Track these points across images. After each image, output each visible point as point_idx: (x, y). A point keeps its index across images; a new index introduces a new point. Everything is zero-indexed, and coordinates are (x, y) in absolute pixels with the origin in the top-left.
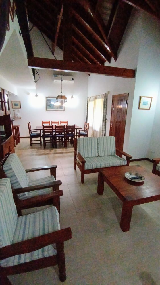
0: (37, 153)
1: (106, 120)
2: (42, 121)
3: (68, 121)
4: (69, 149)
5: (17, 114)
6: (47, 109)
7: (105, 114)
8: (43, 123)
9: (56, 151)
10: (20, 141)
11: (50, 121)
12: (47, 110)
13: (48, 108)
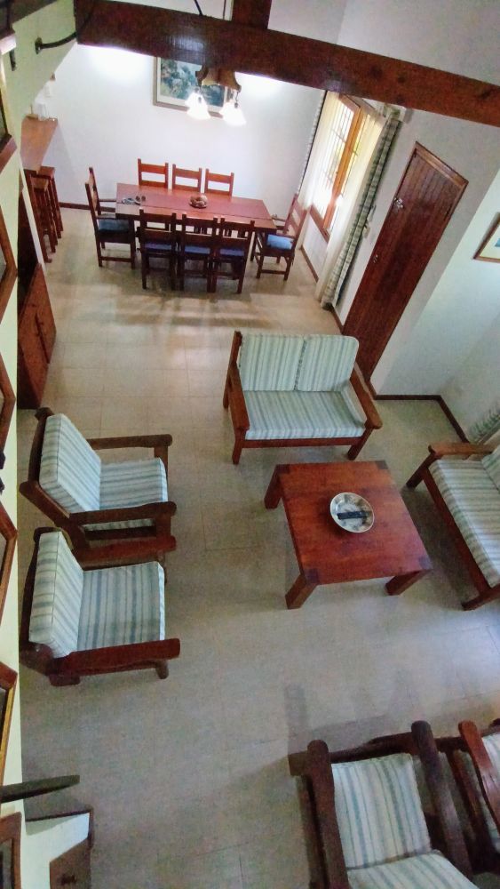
0: (123, 311)
1: (365, 226)
2: (139, 161)
3: (232, 174)
4: (221, 304)
5: (40, 106)
6: (161, 98)
7: (368, 201)
8: (143, 168)
9: (178, 308)
10: (62, 229)
11: (167, 164)
12: (156, 103)
13: (163, 93)
